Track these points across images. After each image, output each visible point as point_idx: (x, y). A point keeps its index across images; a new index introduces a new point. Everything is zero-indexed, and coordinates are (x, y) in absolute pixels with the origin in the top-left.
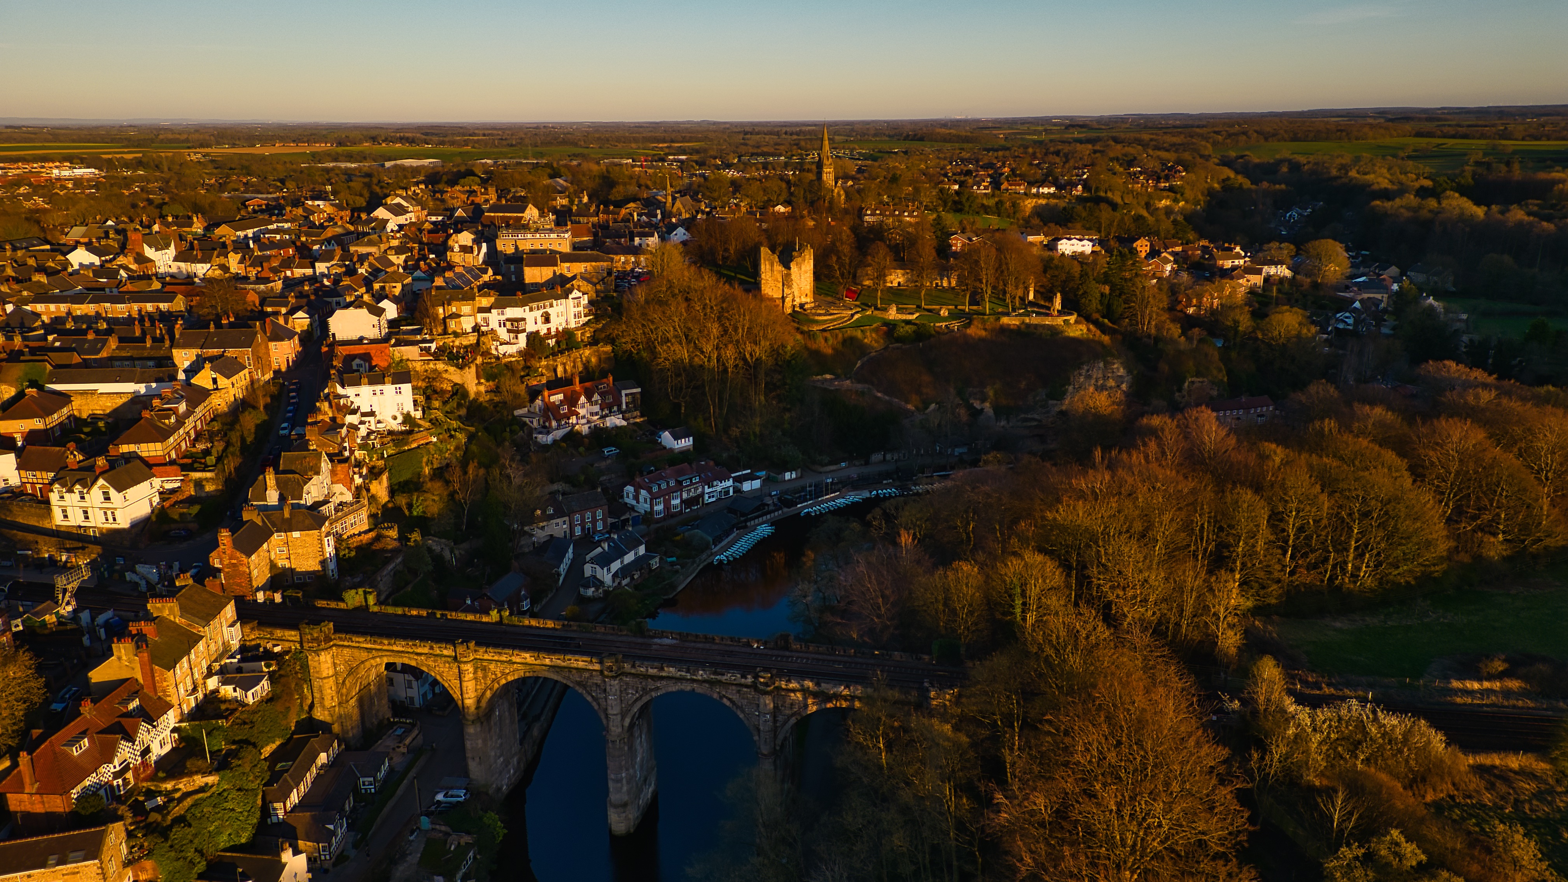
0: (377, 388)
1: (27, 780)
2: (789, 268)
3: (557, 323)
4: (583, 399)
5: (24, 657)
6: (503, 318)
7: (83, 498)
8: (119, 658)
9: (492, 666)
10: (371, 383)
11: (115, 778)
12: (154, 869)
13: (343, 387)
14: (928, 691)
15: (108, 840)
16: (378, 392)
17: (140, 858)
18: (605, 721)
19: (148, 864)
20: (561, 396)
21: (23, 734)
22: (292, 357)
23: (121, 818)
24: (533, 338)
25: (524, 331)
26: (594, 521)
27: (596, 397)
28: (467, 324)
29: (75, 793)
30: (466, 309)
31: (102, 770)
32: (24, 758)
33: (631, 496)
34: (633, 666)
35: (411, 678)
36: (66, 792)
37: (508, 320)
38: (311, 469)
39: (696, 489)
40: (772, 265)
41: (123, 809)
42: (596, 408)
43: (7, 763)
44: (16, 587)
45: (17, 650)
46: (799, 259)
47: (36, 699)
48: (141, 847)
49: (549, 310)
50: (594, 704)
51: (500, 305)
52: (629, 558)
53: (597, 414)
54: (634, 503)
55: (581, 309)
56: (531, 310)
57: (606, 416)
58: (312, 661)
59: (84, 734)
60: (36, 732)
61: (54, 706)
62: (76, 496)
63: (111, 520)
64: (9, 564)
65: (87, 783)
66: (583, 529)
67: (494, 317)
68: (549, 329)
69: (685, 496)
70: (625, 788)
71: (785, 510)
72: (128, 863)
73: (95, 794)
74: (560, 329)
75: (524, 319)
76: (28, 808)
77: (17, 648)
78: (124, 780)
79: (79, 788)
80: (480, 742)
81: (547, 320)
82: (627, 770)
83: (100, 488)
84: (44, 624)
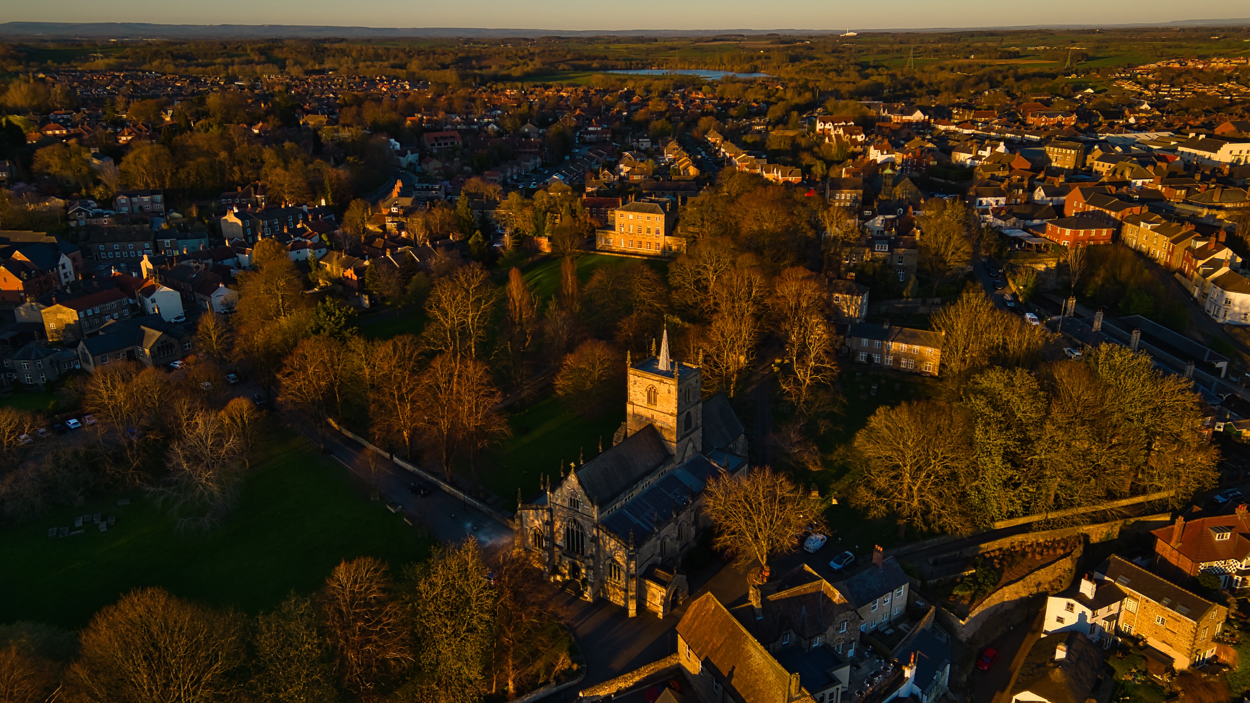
1: (1175, 537)
5: (1214, 452)
11: (1237, 574)
12: (1235, 658)
15: (1210, 613)
17: (1228, 643)
19: (1232, 652)
21: (1187, 505)
23: (1227, 605)
29: (1203, 566)
31: (1231, 562)
32: (1180, 521)
36: (1197, 561)
41: (1231, 599)
43: (1168, 518)
44: (1233, 398)
45: (1210, 445)
47: (1207, 486)
48: (1233, 636)
59: (1229, 528)
60: (1196, 508)
61: (1218, 497)
64: (1235, 380)
65: (1215, 564)
72: (1216, 640)
73: (1217, 575)
76: (1167, 556)
77: (1212, 443)
78: (1244, 579)
79: (1207, 564)
84: (1239, 435)
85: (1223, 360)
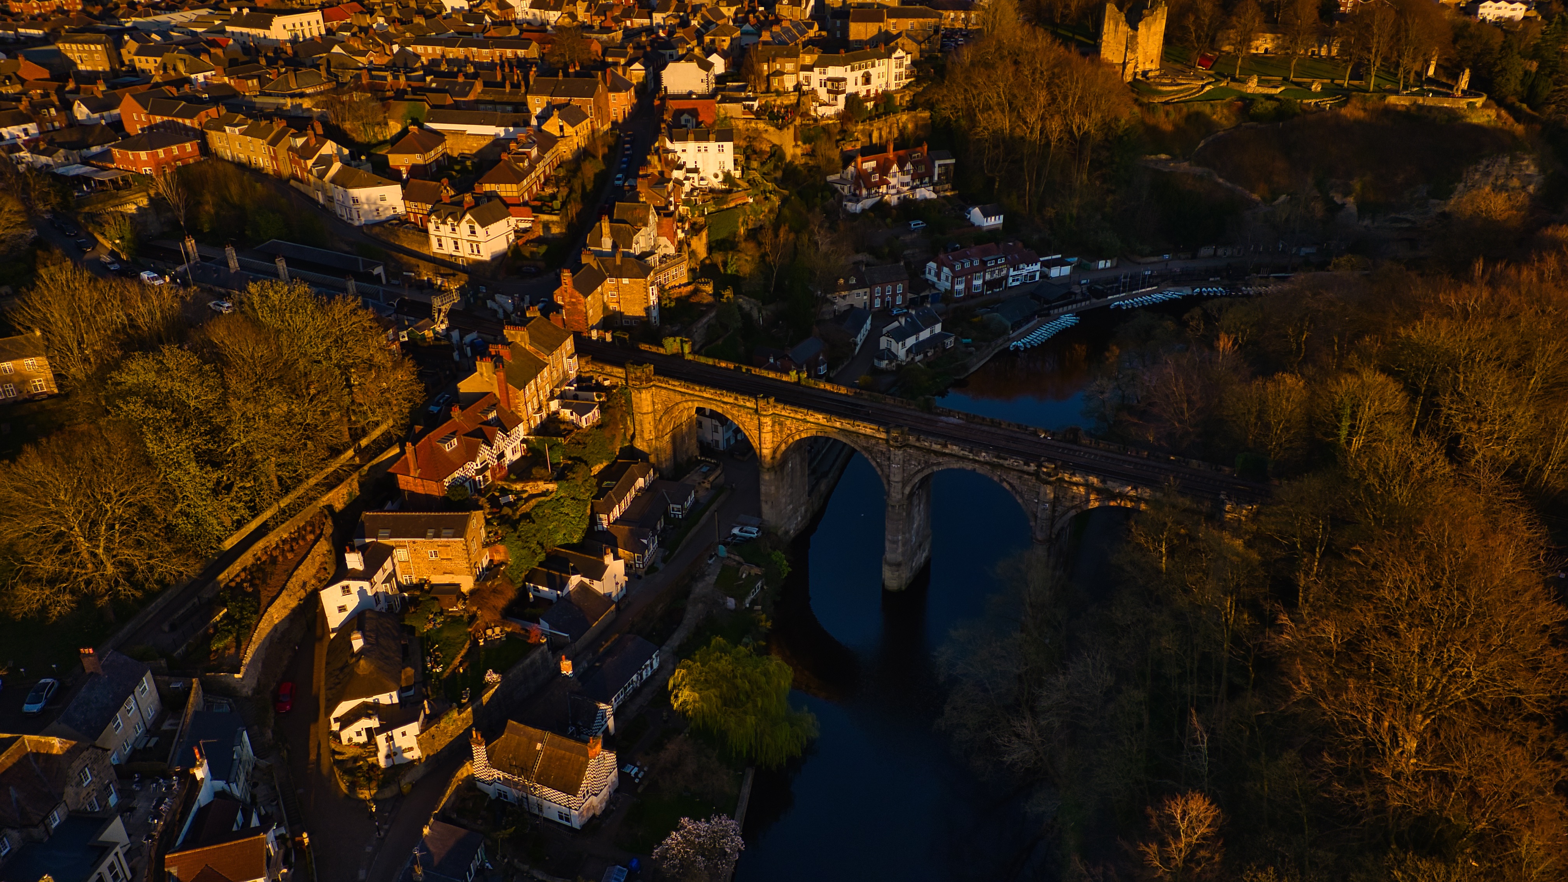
0: (703, 144)
1: (412, 466)
2: (1136, 29)
3: (877, 85)
4: (895, 168)
5: (409, 364)
6: (824, 77)
7: (454, 230)
8: (481, 374)
9: (788, 422)
10: (697, 139)
11: (477, 474)
12: (505, 553)
13: (672, 141)
14: (1224, 504)
15: (471, 524)
16: (703, 149)
17: (495, 542)
18: (886, 487)
19: (501, 548)
20: (873, 164)
21: (409, 428)
22: (628, 108)
23: (481, 508)
24: (853, 100)
25: (843, 92)
26: (894, 295)
27: (909, 166)
28: (789, 83)
29: (447, 481)
30: (789, 66)
31: (467, 466)
32: (409, 447)
33: (933, 272)
34: (918, 440)
35: (717, 423)
36: (440, 480)
37: (829, 79)
38: (640, 220)
39: (1001, 270)
40: (1117, 25)
41: (482, 501)
42: (907, 178)
43: (398, 450)
44: (402, 302)
45: (403, 358)
46: (1150, 19)
47: (418, 401)
48: (496, 533)
49: (871, 70)
50: (878, 469)
51: (822, 64)
52: (925, 335)
53: (907, 184)
54: (935, 279)
55: (903, 70)
56: (852, 70)
57: (917, 187)
58: (634, 394)
59: (453, 434)
60: (418, 428)
61: (432, 408)
62: (448, 228)
63: (476, 252)
64: (396, 282)
65: (456, 475)
66: (882, 302)
67: (816, 76)
68: (868, 91)
69: (988, 277)
70: (900, 550)
71: (1094, 300)
72: (486, 545)
73: (462, 485)
74: (880, 91)
75: (844, 80)
76: (413, 489)
77: (404, 355)
78: (484, 477)
79: (449, 478)
80: (773, 488)
81: (867, 80)
82: (904, 533)
83: (467, 222)
84: (424, 338)
85: (378, 265)
